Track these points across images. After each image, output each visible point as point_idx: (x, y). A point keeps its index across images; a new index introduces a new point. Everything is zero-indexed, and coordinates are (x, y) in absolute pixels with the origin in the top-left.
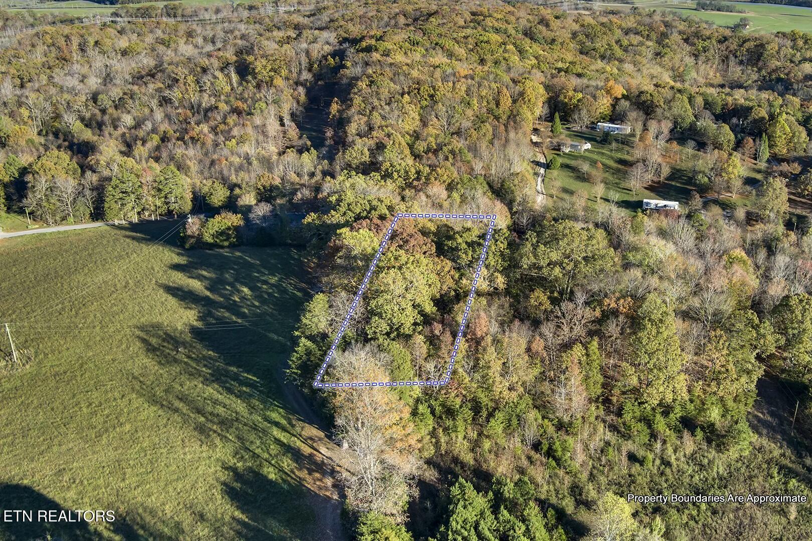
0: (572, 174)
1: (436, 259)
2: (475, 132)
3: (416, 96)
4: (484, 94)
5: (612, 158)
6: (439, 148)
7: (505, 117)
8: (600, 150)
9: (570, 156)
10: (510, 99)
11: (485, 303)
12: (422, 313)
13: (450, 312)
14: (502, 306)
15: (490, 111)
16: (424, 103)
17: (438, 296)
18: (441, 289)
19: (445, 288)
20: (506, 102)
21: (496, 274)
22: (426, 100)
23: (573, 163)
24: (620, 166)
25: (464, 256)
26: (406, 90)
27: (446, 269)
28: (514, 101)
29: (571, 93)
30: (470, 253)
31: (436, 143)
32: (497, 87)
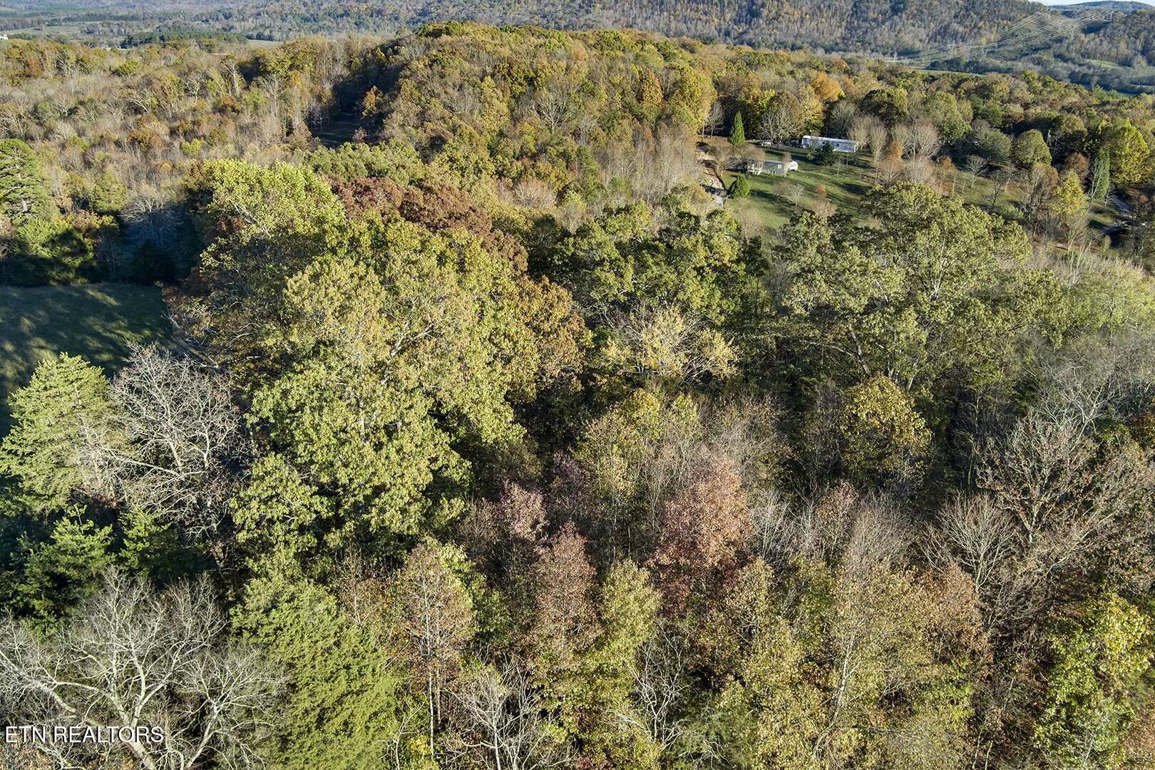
0: (770, 206)
1: (530, 284)
2: (604, 134)
3: (505, 79)
4: (617, 80)
5: (836, 184)
6: (542, 150)
7: (652, 117)
8: (813, 173)
9: (764, 178)
10: (659, 90)
11: (695, 416)
12: (468, 446)
13: (570, 440)
14: (754, 430)
15: (627, 107)
16: (518, 89)
17: (531, 391)
18: (542, 371)
19: (553, 368)
20: (654, 96)
21: (706, 334)
22: (521, 84)
23: (769, 189)
24: (852, 196)
25: (611, 278)
26: (489, 70)
27: (559, 313)
28: (666, 97)
29: (756, 91)
30: (629, 274)
31: (536, 145)
32: (640, 72)
